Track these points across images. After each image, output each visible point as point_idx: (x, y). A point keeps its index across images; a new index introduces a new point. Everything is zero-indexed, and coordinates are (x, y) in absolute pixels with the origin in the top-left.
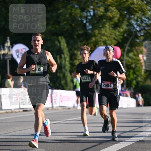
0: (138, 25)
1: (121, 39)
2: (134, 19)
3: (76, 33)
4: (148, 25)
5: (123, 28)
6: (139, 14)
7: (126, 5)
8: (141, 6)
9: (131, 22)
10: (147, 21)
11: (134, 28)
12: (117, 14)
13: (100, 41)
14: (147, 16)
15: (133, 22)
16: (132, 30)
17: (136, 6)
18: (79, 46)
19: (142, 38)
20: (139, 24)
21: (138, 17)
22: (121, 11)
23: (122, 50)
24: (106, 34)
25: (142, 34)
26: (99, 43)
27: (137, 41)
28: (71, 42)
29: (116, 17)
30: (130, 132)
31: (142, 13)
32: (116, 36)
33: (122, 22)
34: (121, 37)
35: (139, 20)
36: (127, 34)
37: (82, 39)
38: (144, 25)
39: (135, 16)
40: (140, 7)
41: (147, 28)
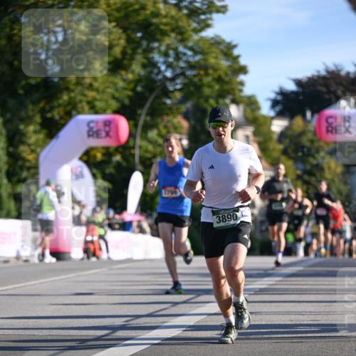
0: (169, 66)
1: (130, 98)
2: (160, 52)
3: (23, 83)
4: (191, 66)
5: (133, 72)
6: (170, 40)
7: (140, 18)
8: (177, 20)
9: (153, 58)
10: (190, 56)
11: (160, 72)
12: (120, 39)
13: (81, 101)
14: (190, 44)
15: (157, 58)
16: (153, 76)
17: (164, 20)
18: (30, 113)
19: (178, 95)
20: (171, 63)
21: (168, 47)
22: (129, 32)
23: (132, 123)
24: (96, 85)
25: (178, 87)
26: (79, 105)
27: (165, 104)
28: (12, 103)
29: (118, 45)
30: (150, 315)
31: (179, 37)
32: (117, 90)
33: (132, 59)
34: (130, 93)
35: (171, 52)
36: (142, 87)
37: (36, 96)
38: (182, 64)
39: (160, 45)
40: (173, 22)
41: (189, 73)
